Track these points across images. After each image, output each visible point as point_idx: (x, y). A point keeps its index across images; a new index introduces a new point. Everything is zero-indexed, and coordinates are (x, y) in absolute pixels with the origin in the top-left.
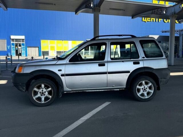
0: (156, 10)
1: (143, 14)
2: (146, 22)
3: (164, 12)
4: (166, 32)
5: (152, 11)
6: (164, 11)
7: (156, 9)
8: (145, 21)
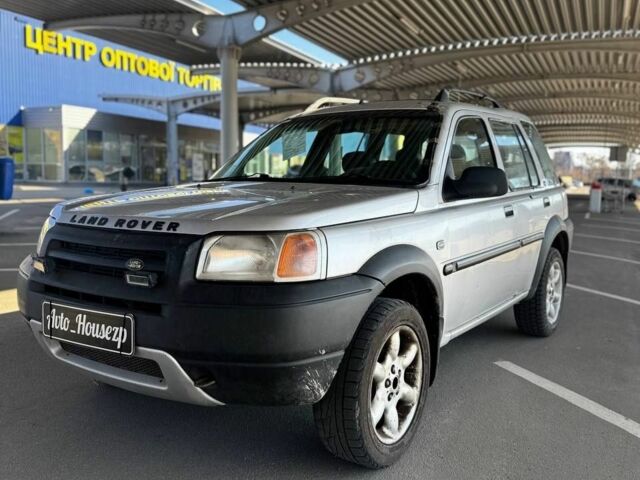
0: (160, 17)
1: (92, 20)
2: (41, 52)
3: (195, 31)
4: (116, 100)
5: (139, 18)
6: (192, 27)
7: (162, 12)
8: (37, 51)
